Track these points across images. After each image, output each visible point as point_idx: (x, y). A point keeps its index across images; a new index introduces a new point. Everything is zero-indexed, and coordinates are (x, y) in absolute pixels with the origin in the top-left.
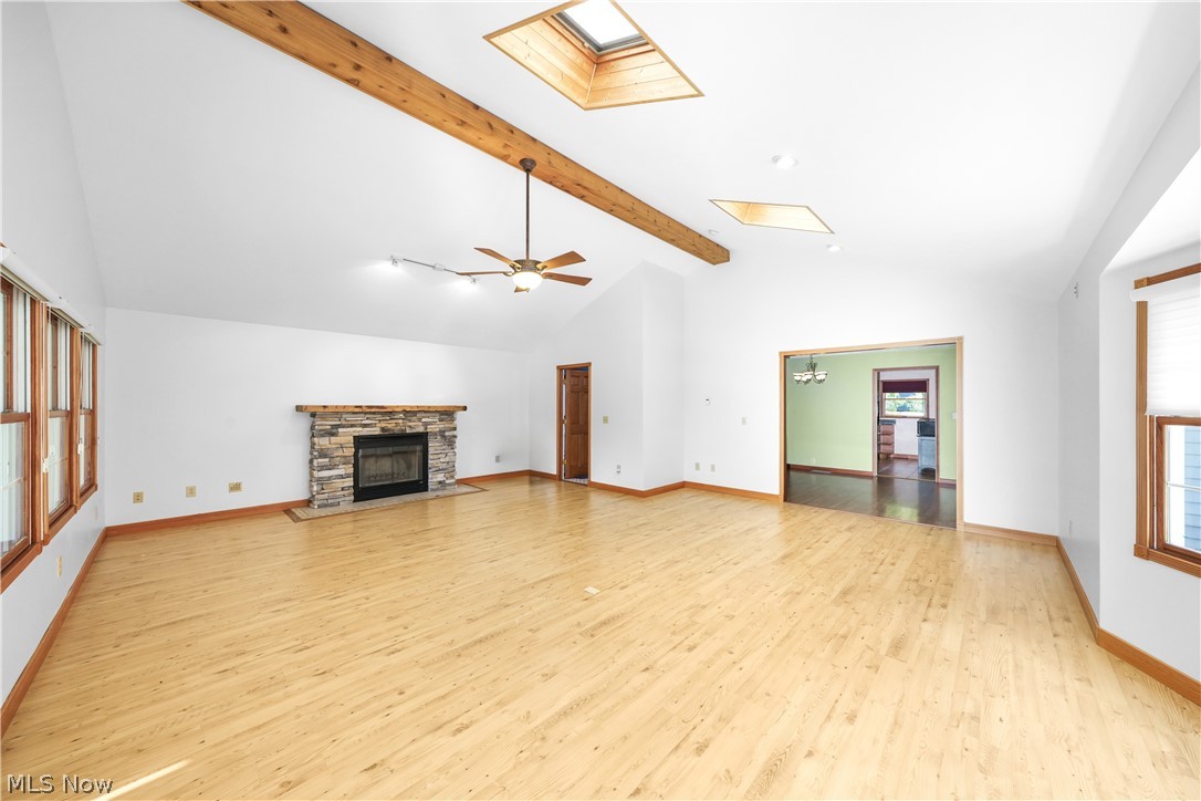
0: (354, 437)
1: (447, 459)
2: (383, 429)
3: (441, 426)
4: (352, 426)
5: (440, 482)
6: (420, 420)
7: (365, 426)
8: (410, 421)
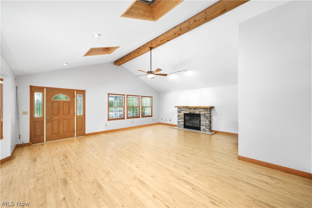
0: (184, 113)
1: (206, 123)
2: (189, 112)
3: (205, 112)
4: (183, 111)
5: (204, 129)
6: (198, 110)
7: (186, 111)
8: (195, 110)
